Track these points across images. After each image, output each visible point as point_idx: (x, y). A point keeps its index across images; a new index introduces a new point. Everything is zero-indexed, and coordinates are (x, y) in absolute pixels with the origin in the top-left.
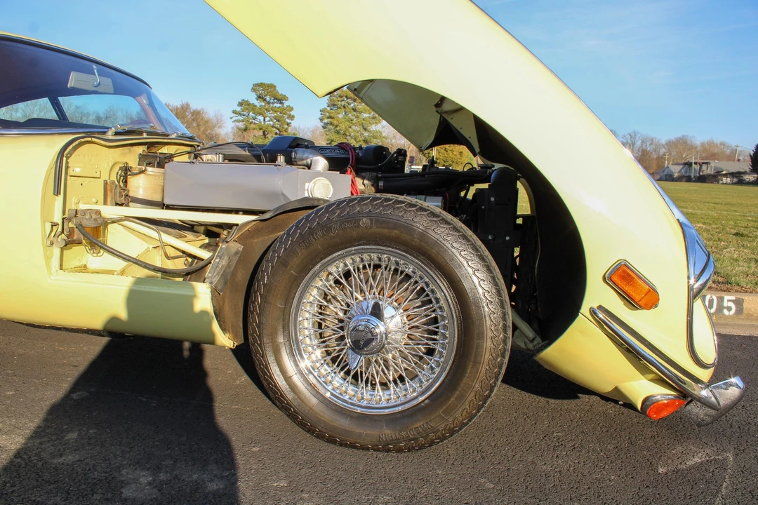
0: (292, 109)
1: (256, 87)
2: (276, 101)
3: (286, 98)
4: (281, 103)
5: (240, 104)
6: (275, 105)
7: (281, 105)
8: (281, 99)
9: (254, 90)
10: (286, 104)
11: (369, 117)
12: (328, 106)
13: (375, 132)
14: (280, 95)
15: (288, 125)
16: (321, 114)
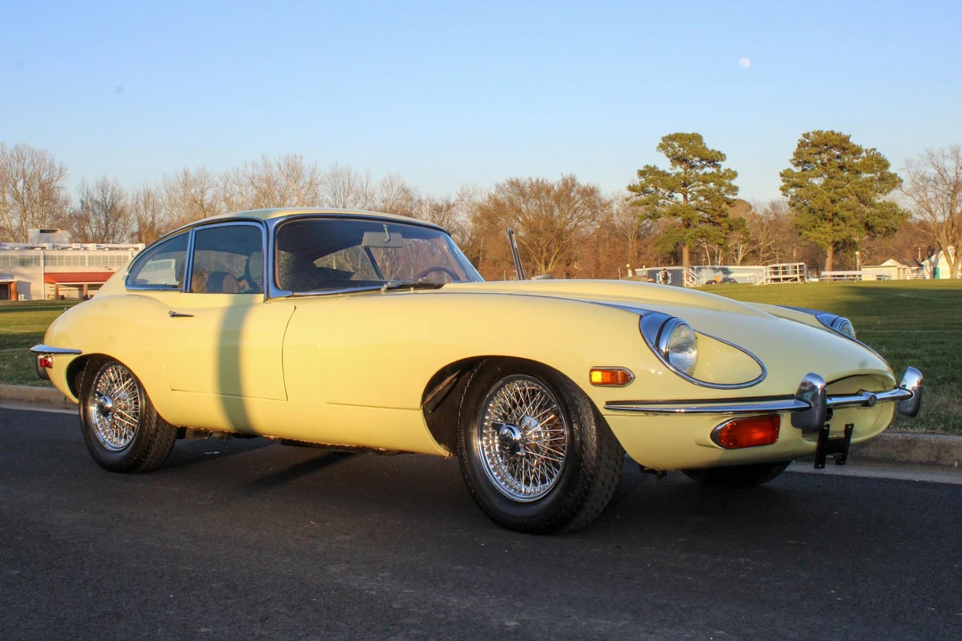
0: (734, 175)
1: (667, 143)
2: (704, 163)
3: (721, 156)
4: (715, 166)
5: (642, 173)
6: (705, 170)
7: (715, 170)
8: (713, 159)
9: (662, 147)
10: (724, 166)
11: (872, 180)
12: (797, 165)
13: (885, 204)
14: (711, 152)
15: (728, 203)
16: (783, 181)
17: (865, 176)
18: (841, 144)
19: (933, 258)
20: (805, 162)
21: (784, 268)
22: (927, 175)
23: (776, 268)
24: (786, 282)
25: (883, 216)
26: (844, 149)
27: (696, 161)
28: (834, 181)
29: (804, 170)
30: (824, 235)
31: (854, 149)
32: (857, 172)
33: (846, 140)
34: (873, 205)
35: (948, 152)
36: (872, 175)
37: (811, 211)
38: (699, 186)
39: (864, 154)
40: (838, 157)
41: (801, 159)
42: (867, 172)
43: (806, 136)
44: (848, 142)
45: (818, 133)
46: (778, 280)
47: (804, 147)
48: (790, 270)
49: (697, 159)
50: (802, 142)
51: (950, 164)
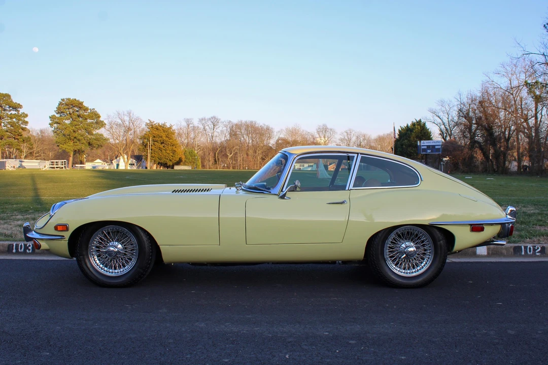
0: (27, 116)
2: (11, 108)
3: (20, 106)
4: (17, 110)
6: (11, 112)
7: (16, 113)
8: (16, 107)
10: (21, 111)
11: (92, 123)
12: (57, 113)
13: (97, 134)
14: (15, 104)
15: (22, 129)
16: (51, 120)
17: (89, 121)
18: (78, 105)
19: (118, 158)
20: (62, 112)
21: (57, 162)
22: (117, 123)
23: (53, 162)
24: (57, 169)
25: (97, 139)
26: (80, 107)
27: (7, 107)
28: (75, 122)
29: (61, 116)
30: (69, 147)
31: (85, 108)
32: (86, 119)
33: (81, 103)
34: (92, 134)
35: (126, 113)
36: (93, 121)
37: (64, 135)
38: (8, 120)
39: (89, 111)
40: (77, 111)
41: (59, 111)
42: (90, 119)
43: (63, 100)
44: (82, 105)
45: (69, 99)
46: (54, 168)
47: (62, 105)
48: (60, 163)
49: (8, 106)
50: (61, 103)
51: (127, 118)
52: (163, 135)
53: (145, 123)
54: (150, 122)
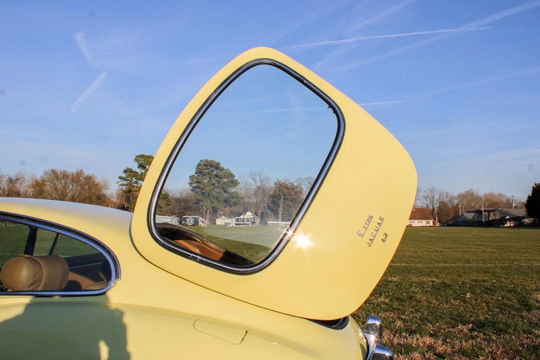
1: (138, 158)
5: (125, 171)
9: (136, 160)
11: (228, 182)
12: (196, 174)
13: (234, 193)
16: (190, 180)
18: (217, 166)
20: (201, 172)
22: (248, 182)
25: (233, 198)
28: (213, 181)
29: (199, 176)
31: (221, 169)
32: (222, 178)
34: (229, 193)
35: (257, 173)
36: (228, 180)
37: (203, 194)
39: (224, 171)
40: (214, 171)
41: (199, 171)
42: (226, 179)
43: (201, 161)
45: (207, 161)
47: (200, 166)
50: (200, 164)
51: (258, 178)
52: (292, 193)
53: (274, 183)
54: (278, 181)
